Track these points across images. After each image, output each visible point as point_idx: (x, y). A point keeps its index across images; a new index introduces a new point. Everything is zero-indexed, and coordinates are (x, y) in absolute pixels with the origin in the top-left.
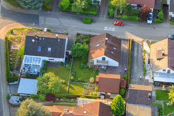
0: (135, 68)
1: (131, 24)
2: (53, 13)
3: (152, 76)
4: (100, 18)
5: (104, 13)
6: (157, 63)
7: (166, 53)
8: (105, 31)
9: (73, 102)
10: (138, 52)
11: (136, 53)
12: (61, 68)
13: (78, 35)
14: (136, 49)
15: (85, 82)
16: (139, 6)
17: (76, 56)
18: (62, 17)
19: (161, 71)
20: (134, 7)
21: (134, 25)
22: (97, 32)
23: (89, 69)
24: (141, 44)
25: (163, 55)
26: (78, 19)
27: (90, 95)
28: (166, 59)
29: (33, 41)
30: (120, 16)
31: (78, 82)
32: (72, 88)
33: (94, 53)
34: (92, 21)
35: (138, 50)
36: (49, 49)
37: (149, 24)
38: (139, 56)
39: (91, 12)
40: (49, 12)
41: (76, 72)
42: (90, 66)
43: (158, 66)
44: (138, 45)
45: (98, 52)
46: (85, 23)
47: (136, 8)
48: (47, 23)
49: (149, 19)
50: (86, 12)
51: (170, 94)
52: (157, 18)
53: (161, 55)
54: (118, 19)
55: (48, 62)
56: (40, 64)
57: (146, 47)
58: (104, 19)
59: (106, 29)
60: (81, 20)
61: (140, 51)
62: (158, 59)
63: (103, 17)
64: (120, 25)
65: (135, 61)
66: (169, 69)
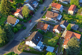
6: (54, 17)
9: (61, 40)
15: (53, 35)
30: (28, 20)
33: (44, 28)
36: (39, 37)
61: (44, 21)
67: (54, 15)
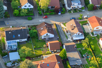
0: (62, 36)
1: (51, 17)
2: (11, 18)
3: (71, 38)
4: (36, 16)
5: (36, 14)
6: (72, 31)
7: (75, 26)
8: (40, 22)
9: (40, 59)
11: (59, 30)
12: (27, 44)
13: (28, 26)
14: (58, 27)
15: (41, 48)
16: (52, 7)
17: (32, 36)
19: (75, 35)
20: (50, 8)
21: (53, 17)
22: (37, 23)
23: (41, 41)
24: (59, 25)
25: (74, 27)
26: (25, 19)
27: (46, 53)
28: (76, 28)
29: (10, 33)
30: (45, 14)
31: (38, 48)
32: (36, 52)
33: (41, 33)
34: (32, 19)
36: (19, 35)
37: (60, 15)
38: (61, 30)
39: (30, 14)
40: (9, 18)
41: (35, 44)
42: (41, 40)
43: (73, 33)
44: (58, 25)
45: (43, 32)
46: (29, 20)
47: (51, 9)
48: (10, 24)
49: (59, 13)
50: (28, 15)
51: (83, 44)
52: (62, 11)
53: (73, 27)
54: (44, 15)
55: (19, 42)
56: (16, 44)
57: (62, 26)
58: (38, 16)
59: (40, 21)
60: (27, 19)
61: (60, 28)
62: (72, 30)
63: (37, 16)
64: (47, 18)
65: (60, 33)
66: (79, 33)
67: (73, 29)
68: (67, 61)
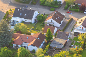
0: (68, 28)
1: (75, 13)
2: (36, 6)
4: (60, 10)
5: (62, 8)
10: (73, 23)
11: (71, 24)
12: (30, 24)
13: (45, 14)
15: (39, 30)
18: (39, 8)
19: (79, 28)
21: (77, 13)
23: (44, 26)
24: (76, 20)
26: (47, 9)
30: (70, 9)
31: (36, 30)
32: (32, 32)
35: (73, 22)
37: (85, 14)
38: (73, 25)
39: (55, 6)
46: (51, 11)
49: (85, 11)
50: (53, 6)
53: (81, 21)
55: (24, 22)
56: (19, 21)
58: (62, 10)
60: (49, 9)
62: (79, 23)
64: (69, 13)
65: (70, 26)
66: (83, 27)
68: (50, 43)
